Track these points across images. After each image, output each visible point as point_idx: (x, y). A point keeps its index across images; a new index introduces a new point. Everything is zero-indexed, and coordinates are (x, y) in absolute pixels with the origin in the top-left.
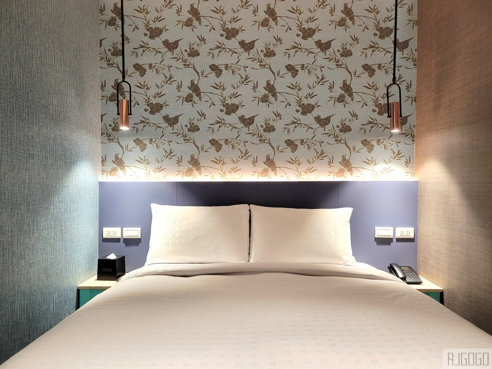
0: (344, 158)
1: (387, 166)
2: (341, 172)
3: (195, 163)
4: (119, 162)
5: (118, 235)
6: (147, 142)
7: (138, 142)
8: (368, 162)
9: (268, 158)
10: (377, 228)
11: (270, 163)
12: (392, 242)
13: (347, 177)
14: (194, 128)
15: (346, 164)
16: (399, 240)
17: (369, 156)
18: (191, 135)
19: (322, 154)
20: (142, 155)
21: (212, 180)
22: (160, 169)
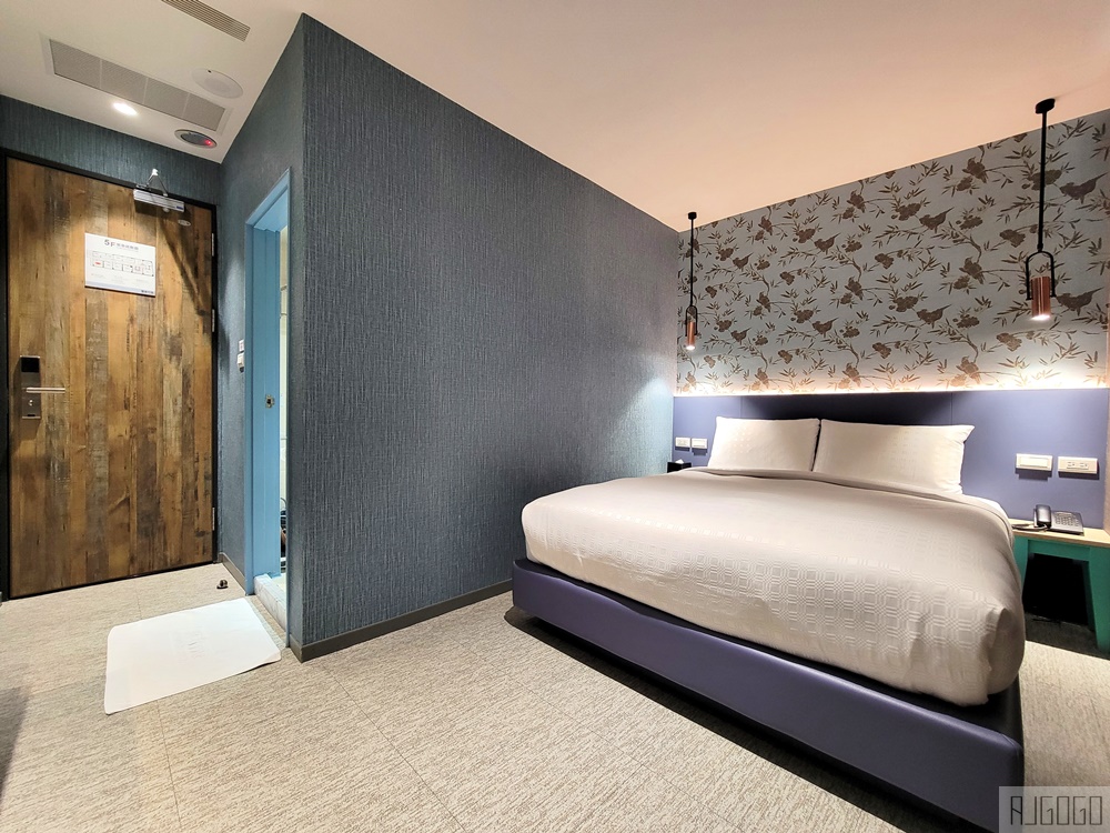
0: (965, 361)
1: (1047, 369)
2: (960, 379)
3: (762, 376)
4: (691, 378)
5: (688, 445)
6: (716, 359)
7: (708, 359)
8: (1009, 364)
9: (849, 367)
10: (1018, 455)
11: (852, 372)
12: (1051, 476)
13: (970, 385)
14: (762, 341)
15: (969, 368)
16: (1063, 474)
17: (1012, 356)
18: (759, 348)
19: (928, 357)
20: (711, 371)
21: (780, 394)
22: (727, 384)
